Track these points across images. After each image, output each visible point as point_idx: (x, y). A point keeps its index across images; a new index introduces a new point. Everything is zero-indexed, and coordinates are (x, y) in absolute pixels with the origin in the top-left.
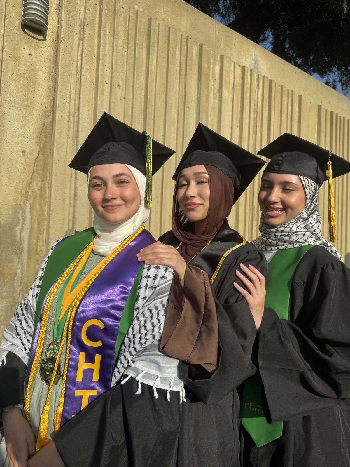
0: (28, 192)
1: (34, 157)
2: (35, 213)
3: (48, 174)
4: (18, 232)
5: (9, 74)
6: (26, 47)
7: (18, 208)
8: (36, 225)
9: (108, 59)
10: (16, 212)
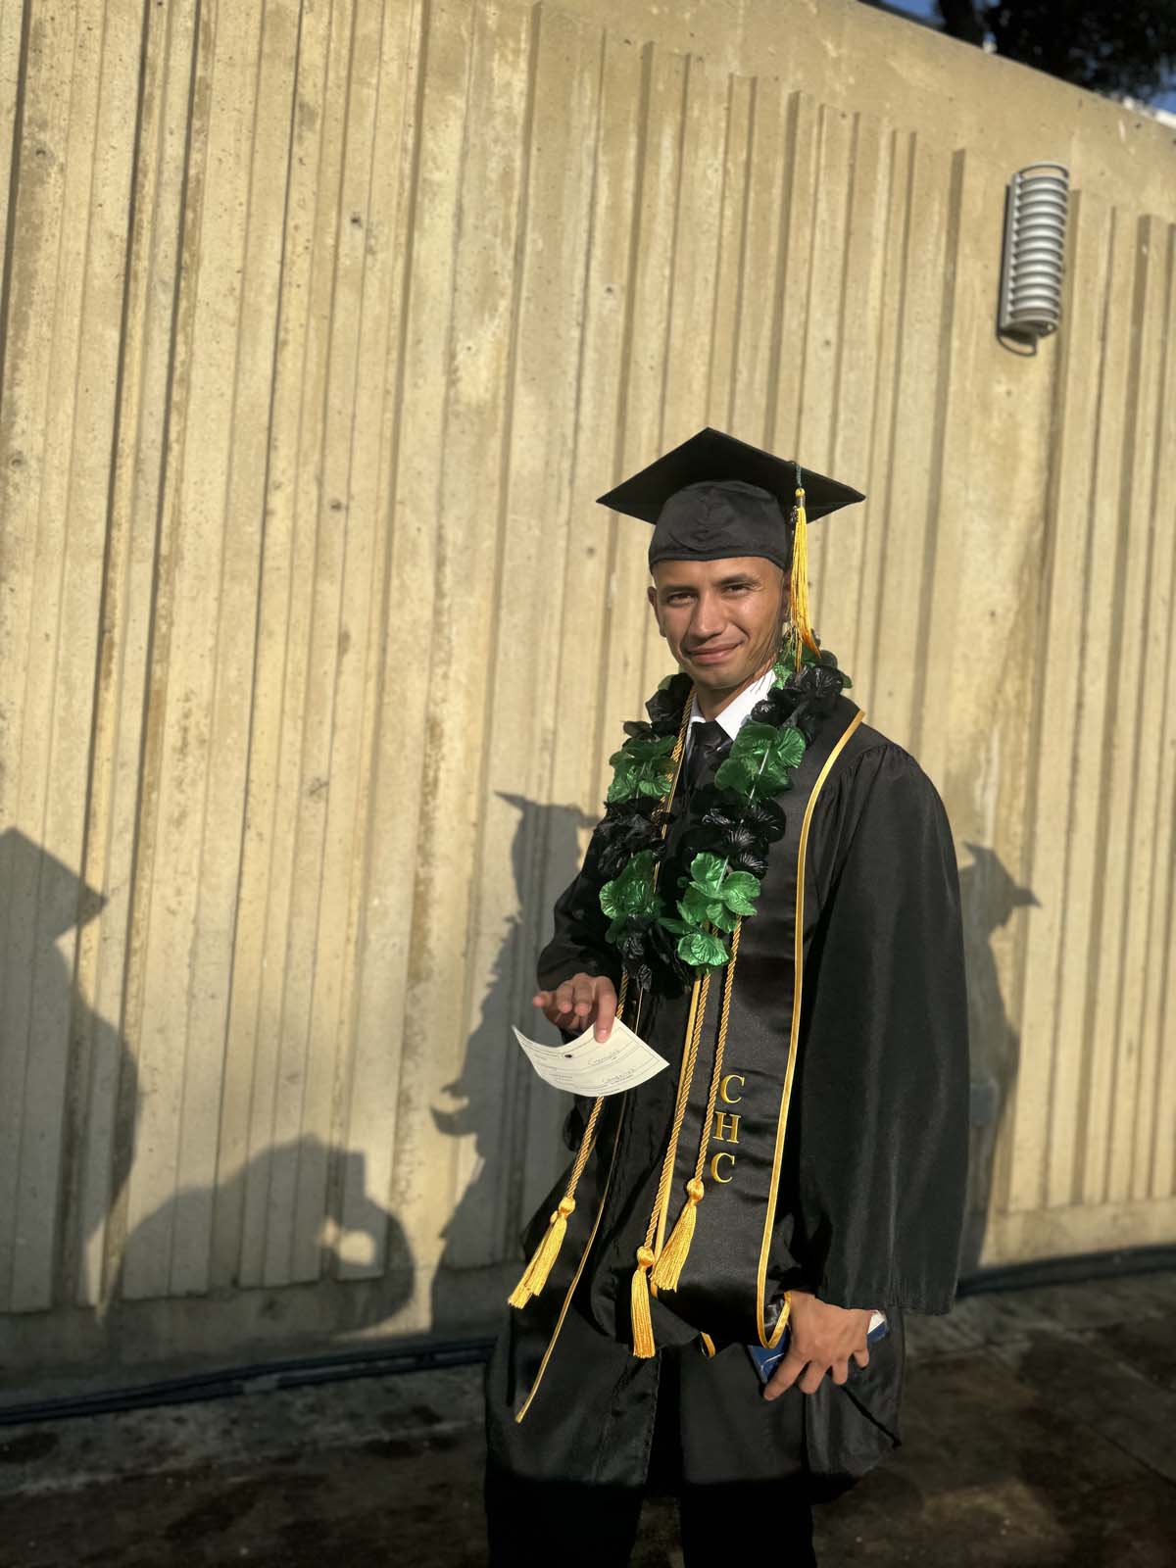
0: (995, 704)
1: (1008, 624)
2: (1008, 749)
3: (1031, 662)
4: (978, 792)
5: (973, 444)
6: (1003, 378)
7: (980, 739)
8: (1008, 777)
9: (1154, 373)
10: (975, 749)
